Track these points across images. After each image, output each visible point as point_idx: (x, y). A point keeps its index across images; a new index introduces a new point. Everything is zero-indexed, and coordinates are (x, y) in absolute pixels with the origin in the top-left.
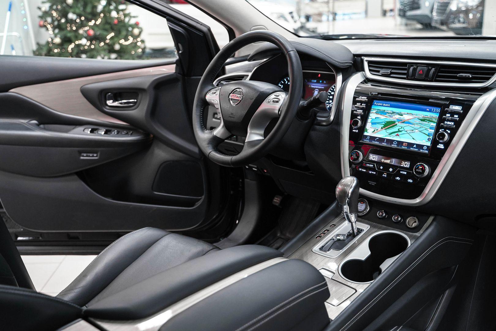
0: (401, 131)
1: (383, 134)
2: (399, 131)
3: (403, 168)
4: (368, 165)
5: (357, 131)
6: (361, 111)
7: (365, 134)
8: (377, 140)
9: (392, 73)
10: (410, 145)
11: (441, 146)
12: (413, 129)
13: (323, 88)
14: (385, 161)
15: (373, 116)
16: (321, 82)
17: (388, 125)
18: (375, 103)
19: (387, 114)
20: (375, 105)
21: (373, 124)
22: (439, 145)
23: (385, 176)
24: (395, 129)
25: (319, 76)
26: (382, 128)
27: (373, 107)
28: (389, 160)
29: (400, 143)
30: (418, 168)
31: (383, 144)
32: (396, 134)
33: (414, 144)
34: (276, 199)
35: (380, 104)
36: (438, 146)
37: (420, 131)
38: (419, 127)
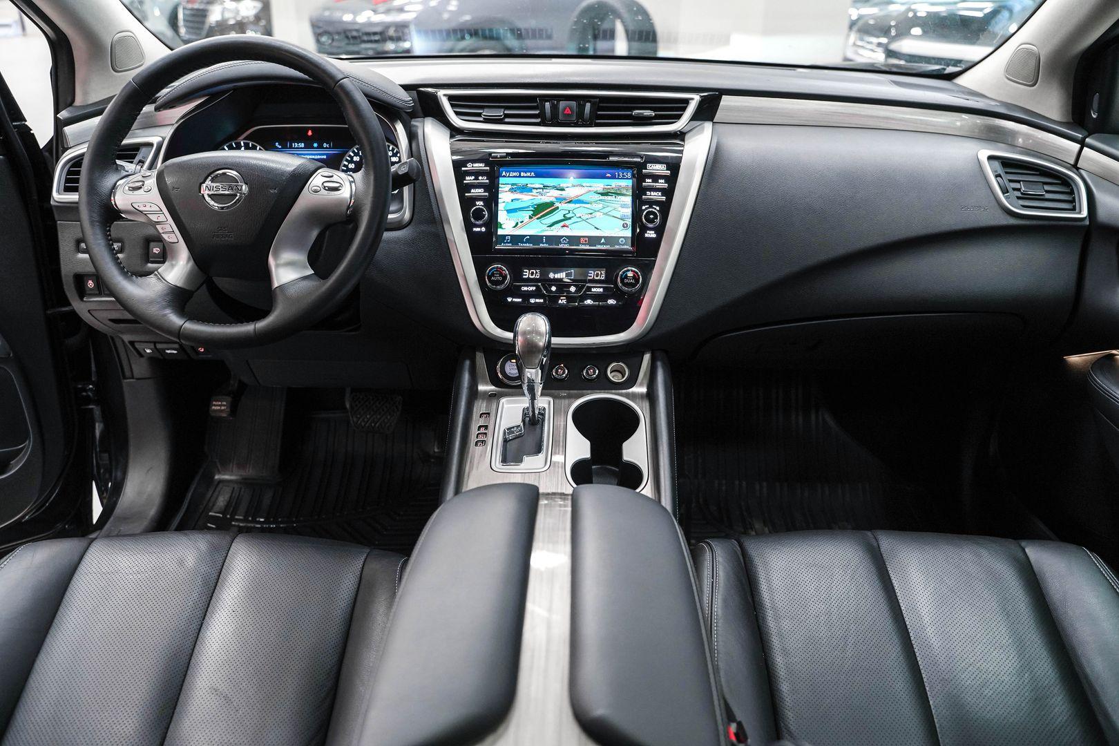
0: (570, 218)
1: (536, 228)
2: (566, 219)
3: (593, 281)
4: (525, 289)
5: (483, 229)
6: (481, 190)
7: (500, 232)
8: (528, 241)
9: (507, 116)
10: (593, 240)
11: (651, 234)
12: (592, 211)
13: (325, 157)
14: (556, 276)
15: (505, 197)
16: (315, 145)
17: (541, 210)
18: (504, 174)
19: (534, 191)
20: (504, 176)
21: (509, 211)
22: (648, 232)
23: (564, 302)
24: (558, 216)
25: (310, 133)
26: (530, 217)
27: (502, 180)
28: (564, 273)
29: (574, 240)
30: (626, 277)
31: (541, 245)
32: (562, 224)
33: (601, 237)
34: (215, 405)
35: (515, 174)
36: (646, 235)
37: (606, 214)
38: (601, 206)
